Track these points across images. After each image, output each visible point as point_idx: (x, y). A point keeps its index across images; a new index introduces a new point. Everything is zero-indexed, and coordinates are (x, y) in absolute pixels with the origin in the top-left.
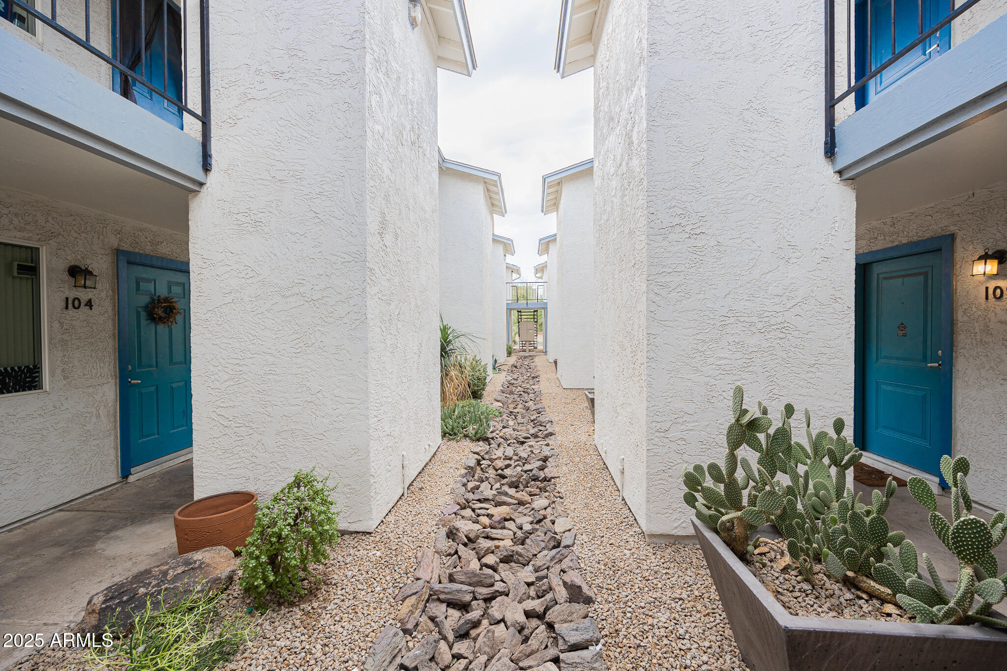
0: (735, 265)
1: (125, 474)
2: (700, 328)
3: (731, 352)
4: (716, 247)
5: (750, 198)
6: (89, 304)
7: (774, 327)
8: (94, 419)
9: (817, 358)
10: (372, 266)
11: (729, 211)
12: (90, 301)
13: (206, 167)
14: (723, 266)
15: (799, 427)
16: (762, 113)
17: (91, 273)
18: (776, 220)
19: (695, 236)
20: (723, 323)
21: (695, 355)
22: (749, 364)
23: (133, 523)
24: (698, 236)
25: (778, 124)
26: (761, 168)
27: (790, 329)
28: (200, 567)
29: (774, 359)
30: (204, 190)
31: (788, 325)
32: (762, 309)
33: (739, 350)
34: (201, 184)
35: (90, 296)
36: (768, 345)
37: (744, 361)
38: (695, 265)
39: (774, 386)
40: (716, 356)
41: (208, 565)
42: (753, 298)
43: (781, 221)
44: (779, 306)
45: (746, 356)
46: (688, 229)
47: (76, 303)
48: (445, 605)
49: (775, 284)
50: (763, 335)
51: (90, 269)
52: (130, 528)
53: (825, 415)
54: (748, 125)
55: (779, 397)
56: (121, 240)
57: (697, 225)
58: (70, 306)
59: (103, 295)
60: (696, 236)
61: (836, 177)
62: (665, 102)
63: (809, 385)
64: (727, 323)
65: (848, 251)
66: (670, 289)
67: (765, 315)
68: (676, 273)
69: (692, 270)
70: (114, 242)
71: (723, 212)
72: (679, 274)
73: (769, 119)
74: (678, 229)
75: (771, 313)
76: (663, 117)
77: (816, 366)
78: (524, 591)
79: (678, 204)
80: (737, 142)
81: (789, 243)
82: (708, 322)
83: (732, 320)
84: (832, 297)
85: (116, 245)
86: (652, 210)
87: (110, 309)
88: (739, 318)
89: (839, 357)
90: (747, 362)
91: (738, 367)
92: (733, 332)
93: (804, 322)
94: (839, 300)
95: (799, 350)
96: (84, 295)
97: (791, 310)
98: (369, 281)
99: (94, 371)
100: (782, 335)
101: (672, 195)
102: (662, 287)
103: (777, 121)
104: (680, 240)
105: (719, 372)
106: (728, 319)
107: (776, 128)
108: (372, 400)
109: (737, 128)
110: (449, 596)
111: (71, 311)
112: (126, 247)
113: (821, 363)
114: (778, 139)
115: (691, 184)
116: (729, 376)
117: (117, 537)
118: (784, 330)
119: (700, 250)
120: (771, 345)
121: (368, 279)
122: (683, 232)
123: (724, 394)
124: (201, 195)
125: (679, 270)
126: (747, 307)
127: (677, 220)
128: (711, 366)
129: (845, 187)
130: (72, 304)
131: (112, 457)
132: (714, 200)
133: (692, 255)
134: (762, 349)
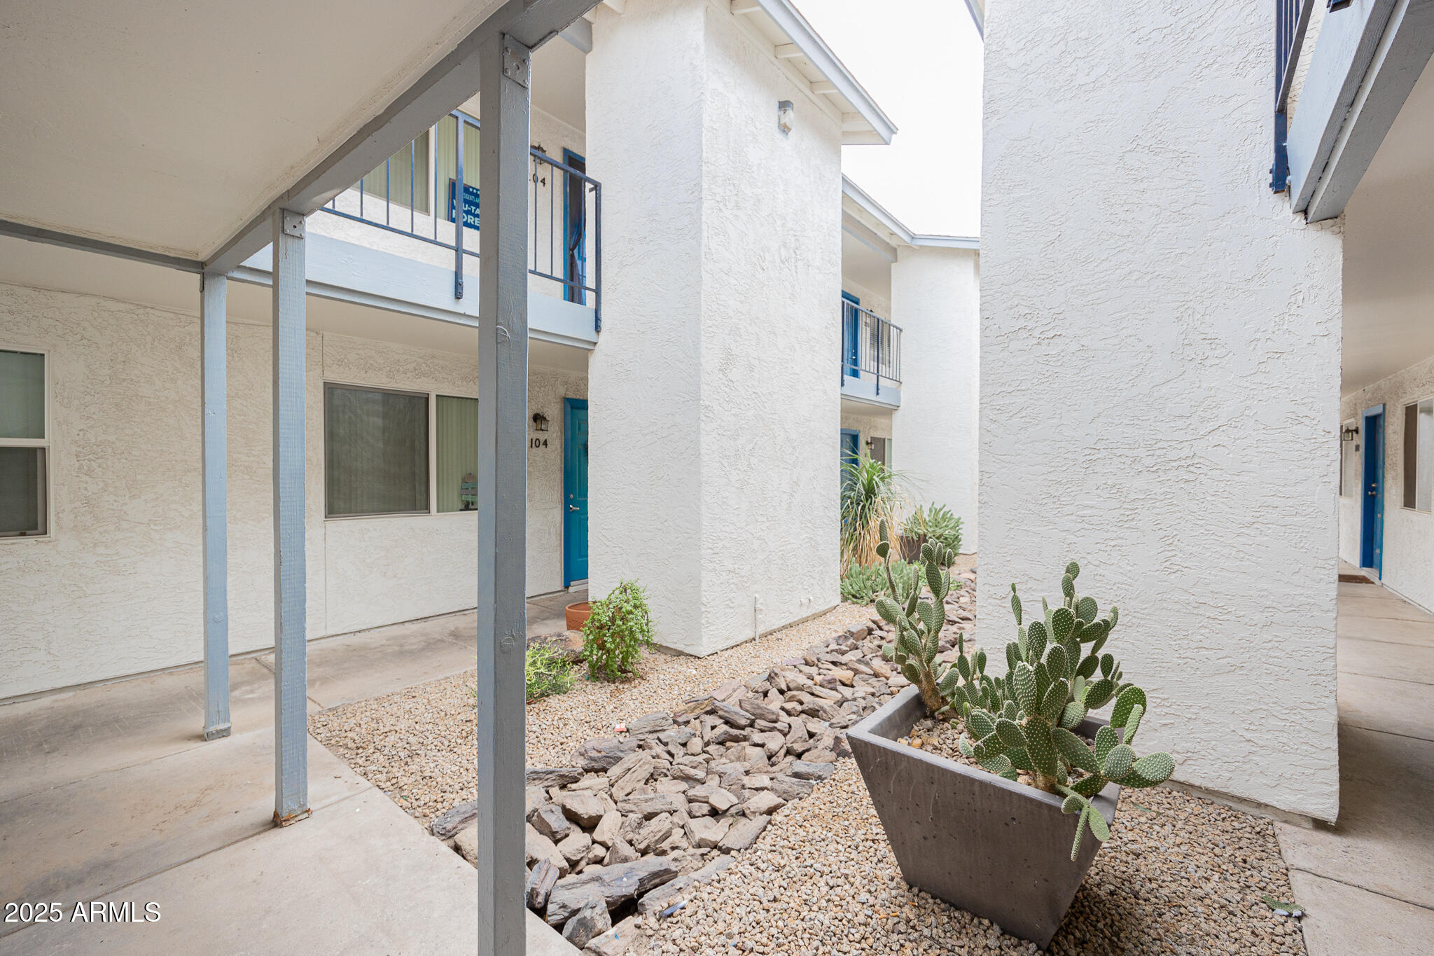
0: (1108, 376)
1: (567, 586)
2: (1052, 464)
3: (1102, 499)
4: (1078, 354)
5: (1134, 278)
6: (545, 443)
7: (1173, 464)
8: (547, 536)
9: (1258, 514)
10: (707, 403)
11: (1099, 301)
12: (546, 441)
13: (598, 329)
14: (1090, 377)
15: (1220, 618)
16: (1158, 150)
17: (545, 419)
18: (1180, 304)
19: (1046, 341)
20: (1089, 458)
21: (1045, 501)
22: (1130, 517)
23: (558, 618)
24: (1051, 341)
25: (1185, 160)
26: (1154, 230)
27: (1202, 466)
28: (565, 640)
29: (1175, 512)
30: (597, 348)
31: (1201, 460)
32: (1154, 437)
33: (1113, 496)
34: (595, 343)
35: (546, 437)
36: (1163, 490)
37: (1123, 512)
38: (1045, 380)
39: (1174, 553)
40: (1076, 504)
41: (570, 641)
42: (1139, 422)
43: (1189, 304)
44: (1183, 432)
45: (1126, 506)
46: (1036, 333)
47: (537, 442)
48: (722, 721)
49: (1177, 399)
50: (1155, 475)
51: (546, 415)
52: (555, 620)
53: (1274, 605)
54: (1133, 172)
55: (1183, 569)
56: (567, 389)
57: (1050, 326)
58: (534, 445)
59: (554, 435)
60: (1049, 341)
61: (1298, 219)
62: (1006, 172)
63: (1242, 555)
64: (1094, 458)
65: (1326, 338)
66: (1011, 414)
67: (1159, 445)
68: (1018, 393)
69: (1042, 387)
70: (562, 391)
71: (1090, 303)
72: (1023, 393)
73: (1171, 155)
74: (1024, 334)
75: (1169, 443)
76: (1002, 191)
77: (1256, 525)
78: (800, 735)
79: (1022, 302)
80: (1113, 201)
81: (1204, 336)
82: (1066, 456)
83: (1103, 454)
84: (1289, 415)
85: (563, 395)
86: (987, 314)
87: (559, 446)
88: (1114, 451)
89: (1305, 513)
90: (1127, 513)
91: (1112, 520)
92: (1105, 471)
93: (1231, 456)
94: (1307, 421)
95: (1222, 500)
96: (542, 436)
97: (1207, 437)
98: (704, 418)
99: (548, 497)
100: (1191, 477)
101: (1014, 290)
102: (1000, 412)
103: (1184, 155)
104: (1025, 348)
105: (1082, 525)
106: (1097, 451)
107: (1182, 165)
108: (704, 532)
109: (1114, 181)
110: (726, 715)
111: (534, 449)
112: (571, 395)
113: (1265, 521)
114: (1185, 182)
115: (1041, 272)
116: (1097, 532)
117: (546, 624)
118: (1192, 468)
119: (1054, 359)
120: (1169, 490)
121: (702, 415)
122: (1030, 337)
123: (1089, 557)
124: (595, 352)
125: (1023, 388)
126: (1126, 435)
127: (1022, 323)
128: (1070, 517)
129: (1319, 234)
130: (535, 443)
131: (558, 569)
132: (1076, 288)
133: (1043, 366)
134: (1154, 496)
